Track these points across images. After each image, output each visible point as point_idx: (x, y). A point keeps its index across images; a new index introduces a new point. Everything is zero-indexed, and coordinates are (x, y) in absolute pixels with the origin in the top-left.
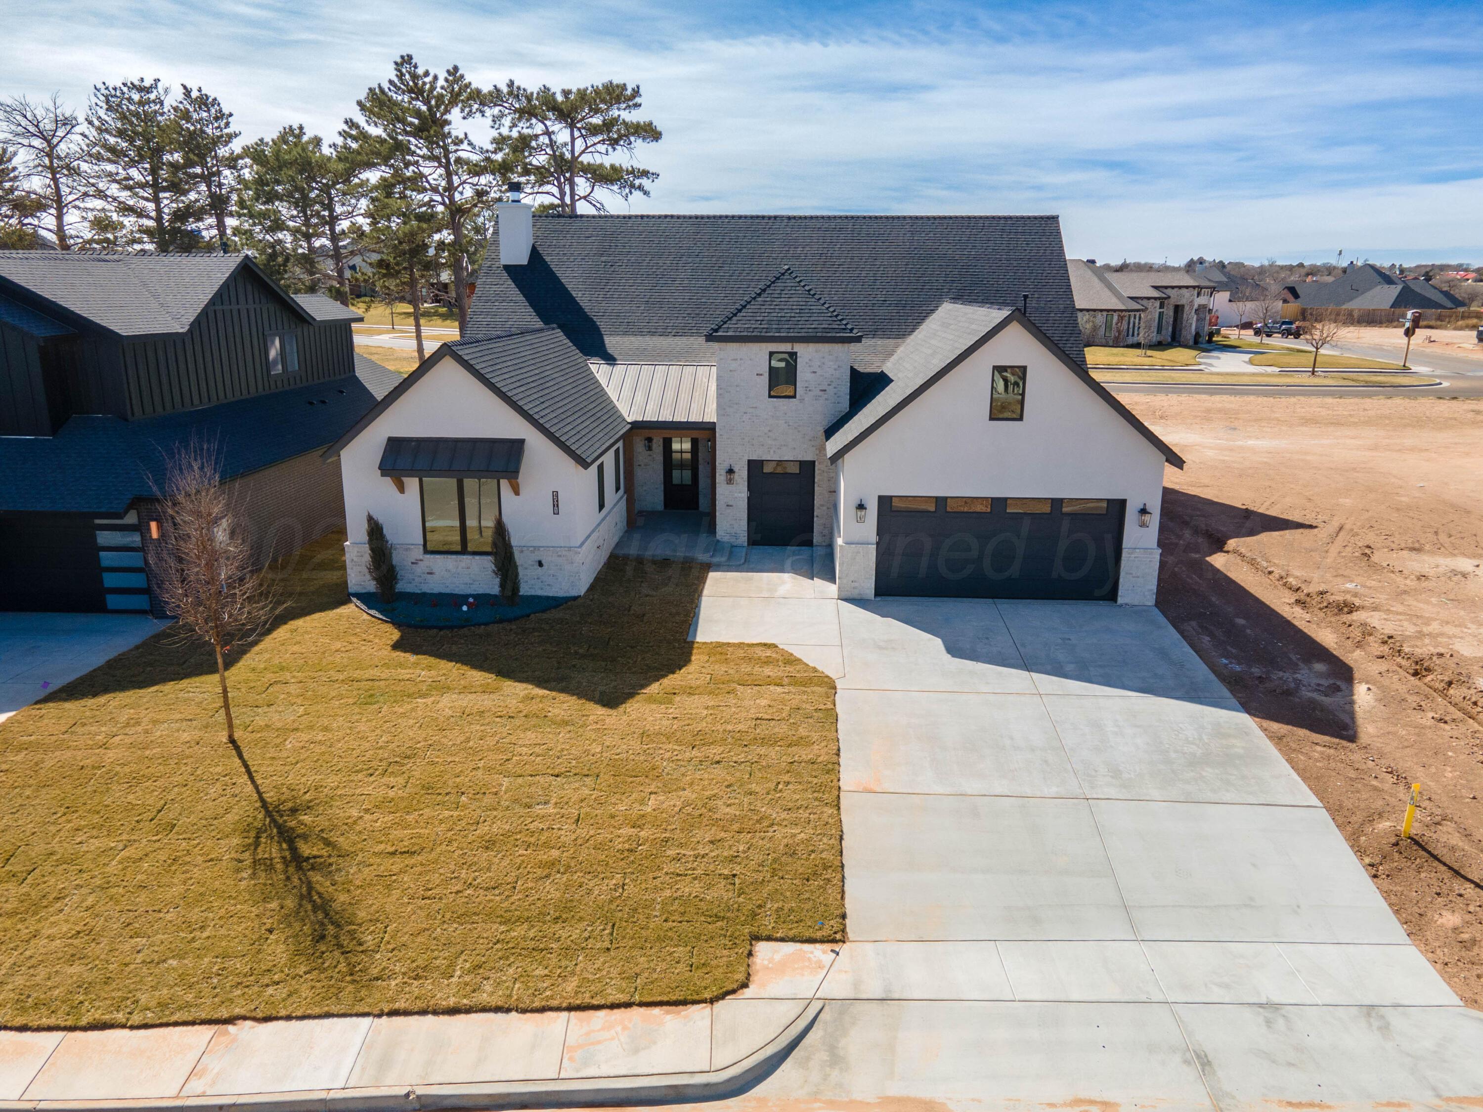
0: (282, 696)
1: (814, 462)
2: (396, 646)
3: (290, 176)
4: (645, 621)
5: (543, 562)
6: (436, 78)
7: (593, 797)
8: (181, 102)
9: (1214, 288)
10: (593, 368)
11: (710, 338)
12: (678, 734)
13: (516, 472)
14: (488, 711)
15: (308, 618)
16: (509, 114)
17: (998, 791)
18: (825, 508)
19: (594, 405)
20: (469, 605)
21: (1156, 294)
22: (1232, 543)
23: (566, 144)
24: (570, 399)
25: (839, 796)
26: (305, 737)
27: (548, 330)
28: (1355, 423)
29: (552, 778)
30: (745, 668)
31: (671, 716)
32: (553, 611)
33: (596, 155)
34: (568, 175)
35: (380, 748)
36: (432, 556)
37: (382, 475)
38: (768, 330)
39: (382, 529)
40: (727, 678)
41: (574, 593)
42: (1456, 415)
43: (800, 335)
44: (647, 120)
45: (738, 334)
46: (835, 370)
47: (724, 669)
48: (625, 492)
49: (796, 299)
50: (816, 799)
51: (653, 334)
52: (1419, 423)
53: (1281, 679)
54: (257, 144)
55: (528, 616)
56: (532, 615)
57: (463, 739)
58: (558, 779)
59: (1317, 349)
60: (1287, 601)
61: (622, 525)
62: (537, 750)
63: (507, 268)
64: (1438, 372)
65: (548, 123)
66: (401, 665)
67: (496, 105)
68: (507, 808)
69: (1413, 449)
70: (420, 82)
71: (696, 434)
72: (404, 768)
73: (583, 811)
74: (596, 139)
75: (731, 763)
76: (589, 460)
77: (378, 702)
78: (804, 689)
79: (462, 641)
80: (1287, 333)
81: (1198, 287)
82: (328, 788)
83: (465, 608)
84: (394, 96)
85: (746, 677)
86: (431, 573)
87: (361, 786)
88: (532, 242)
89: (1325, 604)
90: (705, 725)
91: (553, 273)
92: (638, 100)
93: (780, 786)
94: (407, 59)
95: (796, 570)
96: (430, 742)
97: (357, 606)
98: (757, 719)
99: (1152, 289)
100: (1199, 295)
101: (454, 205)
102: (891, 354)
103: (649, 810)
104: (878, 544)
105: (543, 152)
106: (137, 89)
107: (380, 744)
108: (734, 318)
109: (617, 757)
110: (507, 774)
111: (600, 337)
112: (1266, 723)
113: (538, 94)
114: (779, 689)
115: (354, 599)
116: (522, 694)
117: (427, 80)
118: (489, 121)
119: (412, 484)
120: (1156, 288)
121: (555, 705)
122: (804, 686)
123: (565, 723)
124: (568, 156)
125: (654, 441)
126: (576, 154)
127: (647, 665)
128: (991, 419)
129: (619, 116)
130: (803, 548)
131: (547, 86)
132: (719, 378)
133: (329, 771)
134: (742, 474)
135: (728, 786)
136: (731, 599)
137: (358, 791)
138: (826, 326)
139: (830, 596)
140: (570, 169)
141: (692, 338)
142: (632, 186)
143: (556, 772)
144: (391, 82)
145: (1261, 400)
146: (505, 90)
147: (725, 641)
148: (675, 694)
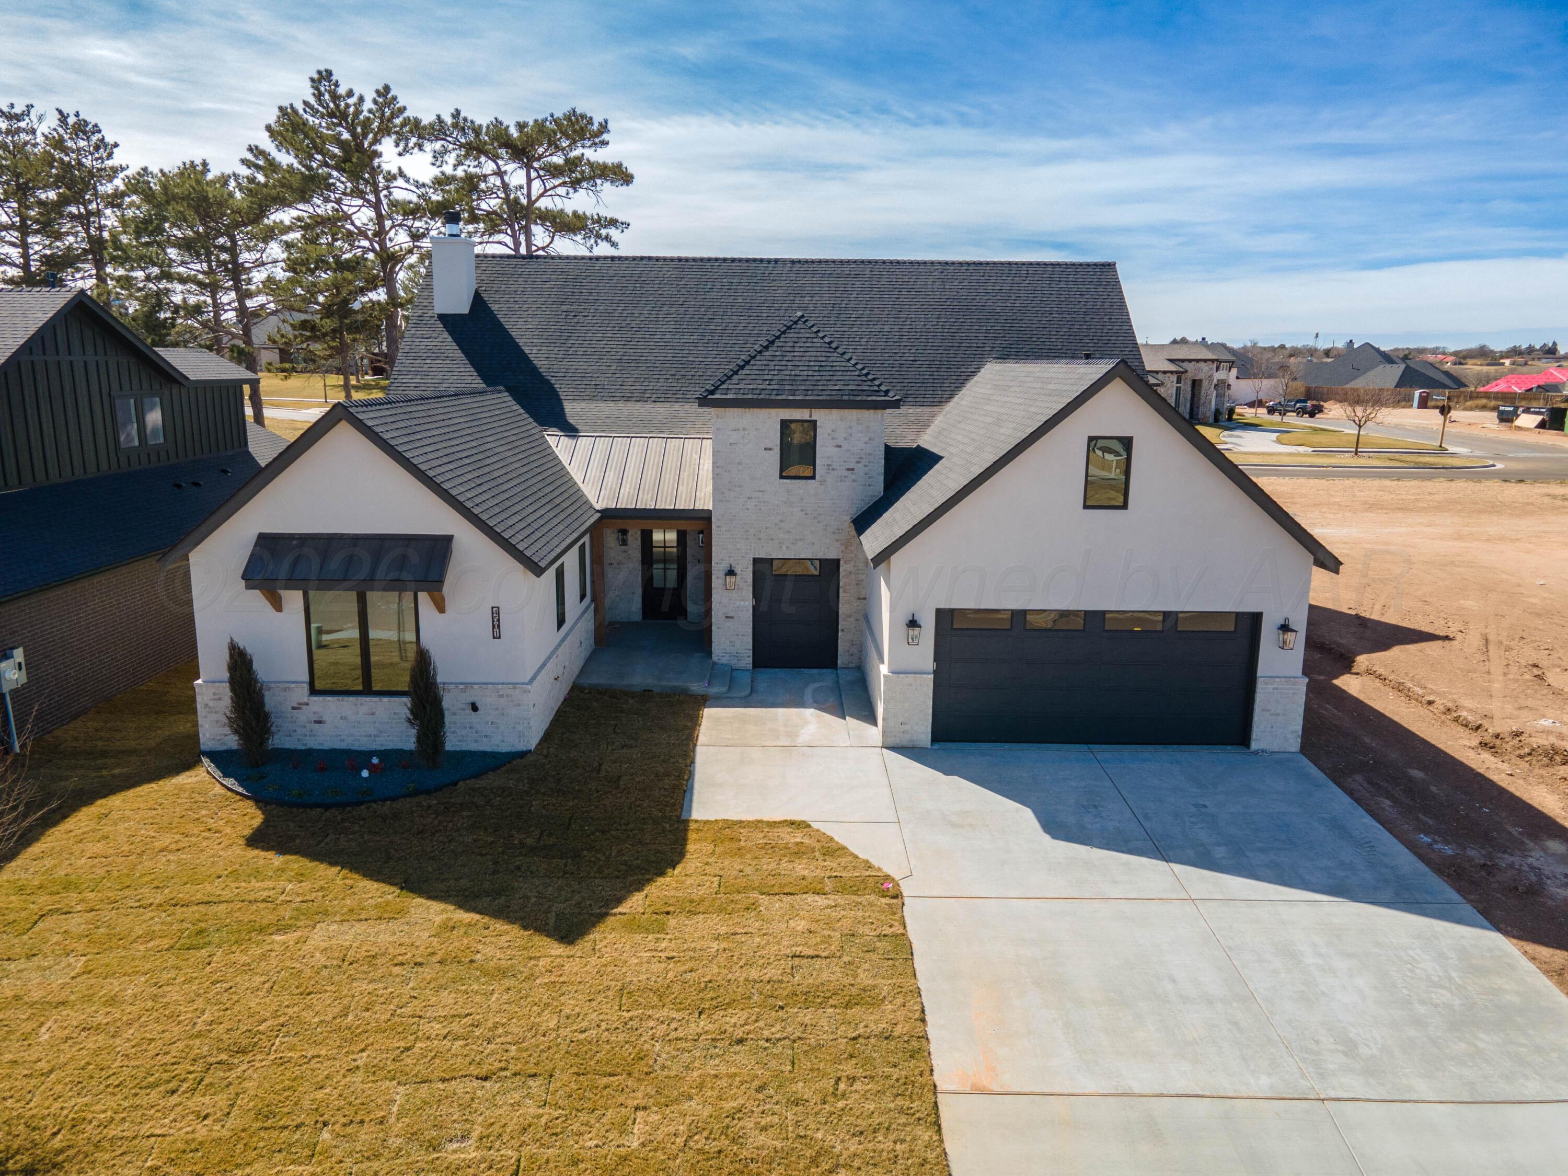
0: (56, 938)
1: (838, 561)
2: (256, 840)
3: (180, 212)
4: (622, 787)
5: (478, 704)
6: (361, 99)
7: (543, 1120)
8: (55, 130)
9: (1233, 362)
10: (552, 441)
11: (704, 402)
12: (676, 988)
13: (440, 581)
14: (383, 955)
15: (131, 793)
16: (454, 149)
17: (1181, 1086)
18: (852, 619)
19: (551, 488)
20: (373, 769)
21: (1173, 368)
22: (1362, 661)
23: (521, 187)
24: (518, 481)
25: (936, 1103)
26: (74, 1017)
27: (493, 392)
28: (1424, 509)
29: (476, 1083)
30: (768, 864)
31: (663, 955)
32: (491, 775)
33: (556, 198)
34: (524, 223)
35: (199, 1035)
36: (321, 698)
37: (248, 587)
38: (779, 392)
39: (251, 661)
40: (742, 882)
41: (521, 747)
42: (1530, 500)
43: (821, 398)
44: (616, 161)
45: (740, 397)
46: (866, 443)
47: (737, 867)
48: (592, 601)
49: (814, 354)
50: (901, 1111)
51: (628, 399)
52: (1495, 508)
53: (1511, 866)
54: (139, 174)
55: (455, 784)
56: (461, 783)
57: (337, 1010)
58: (487, 1084)
59: (1360, 427)
60: (1467, 743)
61: (589, 643)
62: (455, 1027)
63: (444, 318)
64: (1478, 453)
65: (500, 162)
66: (257, 874)
67: (437, 139)
68: (398, 1152)
69: (1502, 539)
70: (342, 104)
71: (683, 525)
72: (233, 1074)
73: (525, 1151)
74: (557, 182)
75: (761, 1043)
76: (543, 564)
77: (209, 943)
78: (854, 897)
79: (356, 828)
80: (1302, 412)
81: (1217, 360)
82: (95, 1123)
83: (365, 773)
84: (311, 119)
85: (771, 881)
86: (320, 722)
87: (152, 1118)
88: (475, 286)
89: (1527, 750)
90: (716, 970)
91: (500, 325)
92: (605, 137)
93: (842, 1086)
94: (325, 76)
95: (821, 707)
96: (282, 1020)
97: (208, 772)
98: (794, 956)
99: (1168, 362)
100: (1218, 369)
101: (385, 252)
102: (927, 425)
103: (635, 1145)
104: (935, 672)
105: (494, 196)
106: (6, 117)
107: (198, 1028)
108: (735, 377)
109: (582, 1036)
110: (403, 1079)
111: (559, 402)
112: (1531, 947)
113: (488, 127)
114: (820, 901)
115: (205, 761)
116: (438, 919)
117: (351, 101)
118: (428, 157)
119: (293, 599)
120: (1172, 361)
121: (488, 940)
122: (855, 893)
123: (503, 973)
124: (524, 201)
125: (630, 533)
126: (533, 198)
127: (625, 863)
128: (1086, 507)
129: (583, 155)
130: (824, 671)
131: (500, 119)
132: (715, 453)
133: (102, 1087)
134: (746, 574)
135: (760, 1089)
136: (739, 750)
137: (145, 1129)
138: (854, 387)
139: (871, 743)
140: (525, 217)
141: (677, 406)
142: (598, 236)
143: (483, 1073)
144: (306, 103)
145: (1313, 482)
146: (449, 120)
147: (735, 818)
148: (668, 913)
